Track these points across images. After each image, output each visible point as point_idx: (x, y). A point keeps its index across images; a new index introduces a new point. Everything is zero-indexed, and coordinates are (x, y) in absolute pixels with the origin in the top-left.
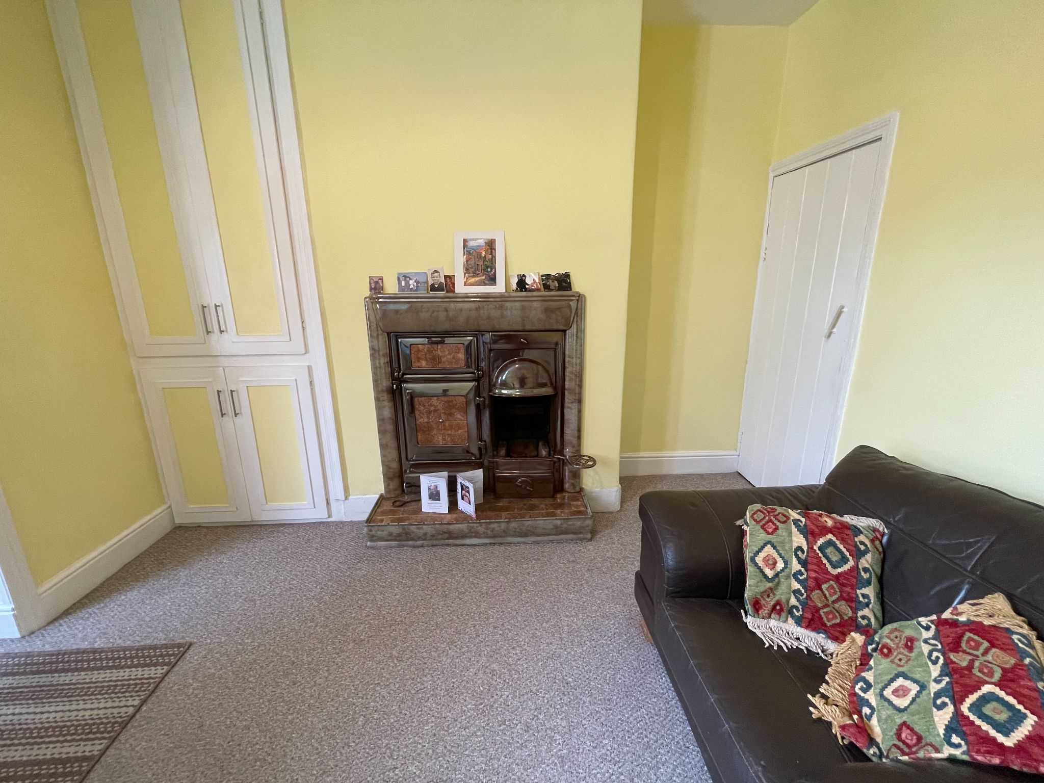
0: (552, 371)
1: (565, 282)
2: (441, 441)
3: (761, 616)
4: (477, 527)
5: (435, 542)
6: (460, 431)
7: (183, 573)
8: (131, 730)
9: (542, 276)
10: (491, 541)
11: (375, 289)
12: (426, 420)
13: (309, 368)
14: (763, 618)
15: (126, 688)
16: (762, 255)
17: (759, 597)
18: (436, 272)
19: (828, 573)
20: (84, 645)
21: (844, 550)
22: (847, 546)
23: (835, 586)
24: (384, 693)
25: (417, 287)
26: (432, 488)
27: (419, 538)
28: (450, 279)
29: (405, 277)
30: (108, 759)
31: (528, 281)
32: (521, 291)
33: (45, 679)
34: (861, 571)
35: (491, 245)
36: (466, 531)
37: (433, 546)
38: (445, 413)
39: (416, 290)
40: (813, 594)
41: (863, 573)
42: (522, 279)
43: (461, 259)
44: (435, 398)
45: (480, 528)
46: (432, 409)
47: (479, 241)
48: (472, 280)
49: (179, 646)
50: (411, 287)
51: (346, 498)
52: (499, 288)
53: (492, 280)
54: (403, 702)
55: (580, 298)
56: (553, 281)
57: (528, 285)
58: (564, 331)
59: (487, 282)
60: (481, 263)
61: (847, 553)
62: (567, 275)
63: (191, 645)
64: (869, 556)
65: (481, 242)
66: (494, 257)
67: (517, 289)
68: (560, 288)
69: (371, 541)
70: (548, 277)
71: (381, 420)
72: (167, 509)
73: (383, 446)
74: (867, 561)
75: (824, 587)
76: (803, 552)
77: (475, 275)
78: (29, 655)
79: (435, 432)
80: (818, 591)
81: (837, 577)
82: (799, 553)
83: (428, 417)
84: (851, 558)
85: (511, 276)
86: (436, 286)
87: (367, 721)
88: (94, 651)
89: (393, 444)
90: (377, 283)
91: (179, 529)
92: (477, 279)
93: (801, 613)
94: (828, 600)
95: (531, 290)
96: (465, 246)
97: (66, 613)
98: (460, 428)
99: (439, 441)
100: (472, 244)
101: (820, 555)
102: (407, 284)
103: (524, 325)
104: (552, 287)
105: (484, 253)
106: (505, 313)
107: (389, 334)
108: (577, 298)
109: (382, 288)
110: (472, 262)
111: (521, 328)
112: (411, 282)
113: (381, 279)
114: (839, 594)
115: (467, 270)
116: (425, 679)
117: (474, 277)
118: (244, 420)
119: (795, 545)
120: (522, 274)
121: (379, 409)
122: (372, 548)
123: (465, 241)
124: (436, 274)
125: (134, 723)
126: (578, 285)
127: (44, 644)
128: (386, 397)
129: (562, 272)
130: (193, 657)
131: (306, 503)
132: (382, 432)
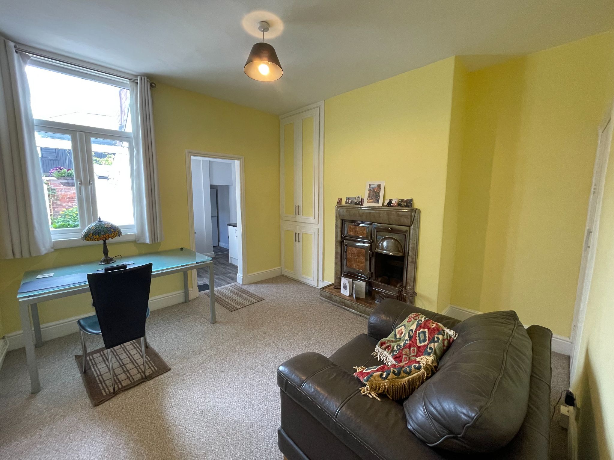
0: (403, 245)
1: (410, 203)
2: (355, 267)
3: (381, 347)
4: (354, 305)
5: (340, 305)
6: (362, 265)
7: (274, 286)
8: (245, 308)
9: (400, 200)
10: (359, 313)
11: (339, 203)
12: (350, 257)
13: (318, 229)
14: (382, 349)
15: (249, 301)
16: (592, 190)
17: (387, 342)
18: (359, 197)
19: (416, 344)
20: (249, 291)
21: (427, 337)
22: (430, 336)
23: (416, 350)
24: (289, 329)
25: (352, 202)
26: (345, 284)
27: (335, 302)
28: (363, 200)
29: (348, 199)
30: (239, 310)
31: (393, 202)
32: (388, 206)
33: (240, 293)
34: (428, 348)
35: (379, 186)
36: (350, 305)
37: (339, 307)
38: (357, 255)
39: (351, 204)
40: (406, 349)
41: (428, 349)
42: (391, 201)
43: (367, 192)
44: (354, 248)
45: (355, 305)
46: (353, 252)
47: (375, 185)
48: (370, 201)
49: (262, 298)
50: (350, 202)
51: (323, 281)
52: (380, 204)
53: (378, 201)
54: (291, 333)
55: (416, 211)
56: (404, 203)
57: (392, 204)
58: (410, 226)
59: (375, 202)
60: (374, 194)
61: (427, 339)
62: (411, 200)
63: (264, 299)
64: (436, 344)
65: (376, 185)
66: (380, 192)
67: (387, 205)
68: (407, 206)
69: (321, 296)
70: (402, 200)
71: (336, 253)
72: (280, 268)
73: (336, 264)
74: (434, 346)
75: (412, 348)
76: (412, 332)
77: (372, 199)
78: (241, 288)
79: (353, 262)
80: (408, 349)
81: (419, 347)
82: (411, 332)
83: (351, 256)
84: (427, 341)
85: (386, 200)
86: (358, 203)
87: (281, 331)
88: (250, 292)
89: (339, 263)
90: (340, 201)
91: (283, 276)
92: (372, 200)
93: (396, 354)
94: (410, 354)
95: (393, 206)
96: (369, 187)
97: (251, 284)
98: (362, 263)
99: (354, 267)
100: (372, 186)
101: (417, 336)
102: (349, 201)
103: (389, 222)
104: (403, 205)
105: (376, 190)
106: (381, 215)
107: (342, 220)
108: (415, 211)
109: (341, 203)
110: (371, 194)
111: (388, 223)
112: (350, 201)
113: (341, 199)
114: (415, 354)
115: (369, 197)
116: (301, 332)
117: (371, 199)
118: (301, 244)
119: (411, 328)
120: (391, 199)
121: (336, 248)
122: (320, 299)
123: (370, 185)
124: (359, 198)
125: (246, 307)
126: (417, 205)
127: (244, 287)
128: (339, 244)
129: (409, 198)
130: (263, 302)
131: (311, 278)
132: (336, 258)
